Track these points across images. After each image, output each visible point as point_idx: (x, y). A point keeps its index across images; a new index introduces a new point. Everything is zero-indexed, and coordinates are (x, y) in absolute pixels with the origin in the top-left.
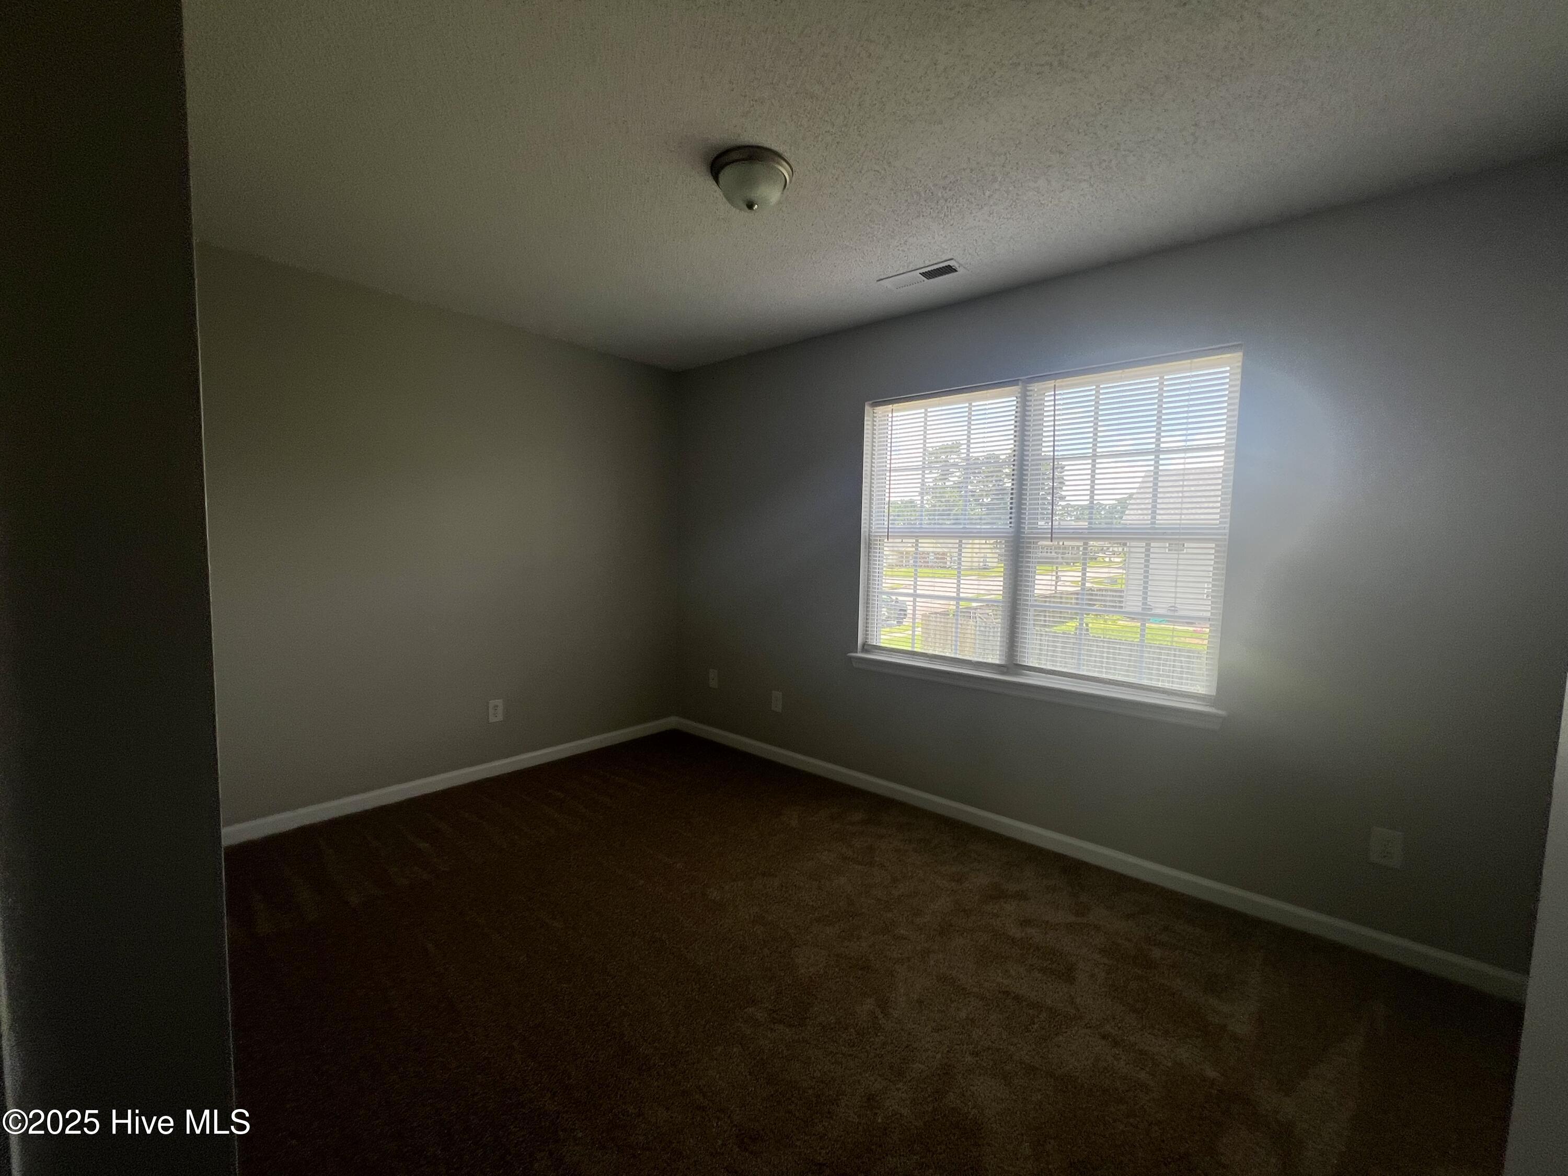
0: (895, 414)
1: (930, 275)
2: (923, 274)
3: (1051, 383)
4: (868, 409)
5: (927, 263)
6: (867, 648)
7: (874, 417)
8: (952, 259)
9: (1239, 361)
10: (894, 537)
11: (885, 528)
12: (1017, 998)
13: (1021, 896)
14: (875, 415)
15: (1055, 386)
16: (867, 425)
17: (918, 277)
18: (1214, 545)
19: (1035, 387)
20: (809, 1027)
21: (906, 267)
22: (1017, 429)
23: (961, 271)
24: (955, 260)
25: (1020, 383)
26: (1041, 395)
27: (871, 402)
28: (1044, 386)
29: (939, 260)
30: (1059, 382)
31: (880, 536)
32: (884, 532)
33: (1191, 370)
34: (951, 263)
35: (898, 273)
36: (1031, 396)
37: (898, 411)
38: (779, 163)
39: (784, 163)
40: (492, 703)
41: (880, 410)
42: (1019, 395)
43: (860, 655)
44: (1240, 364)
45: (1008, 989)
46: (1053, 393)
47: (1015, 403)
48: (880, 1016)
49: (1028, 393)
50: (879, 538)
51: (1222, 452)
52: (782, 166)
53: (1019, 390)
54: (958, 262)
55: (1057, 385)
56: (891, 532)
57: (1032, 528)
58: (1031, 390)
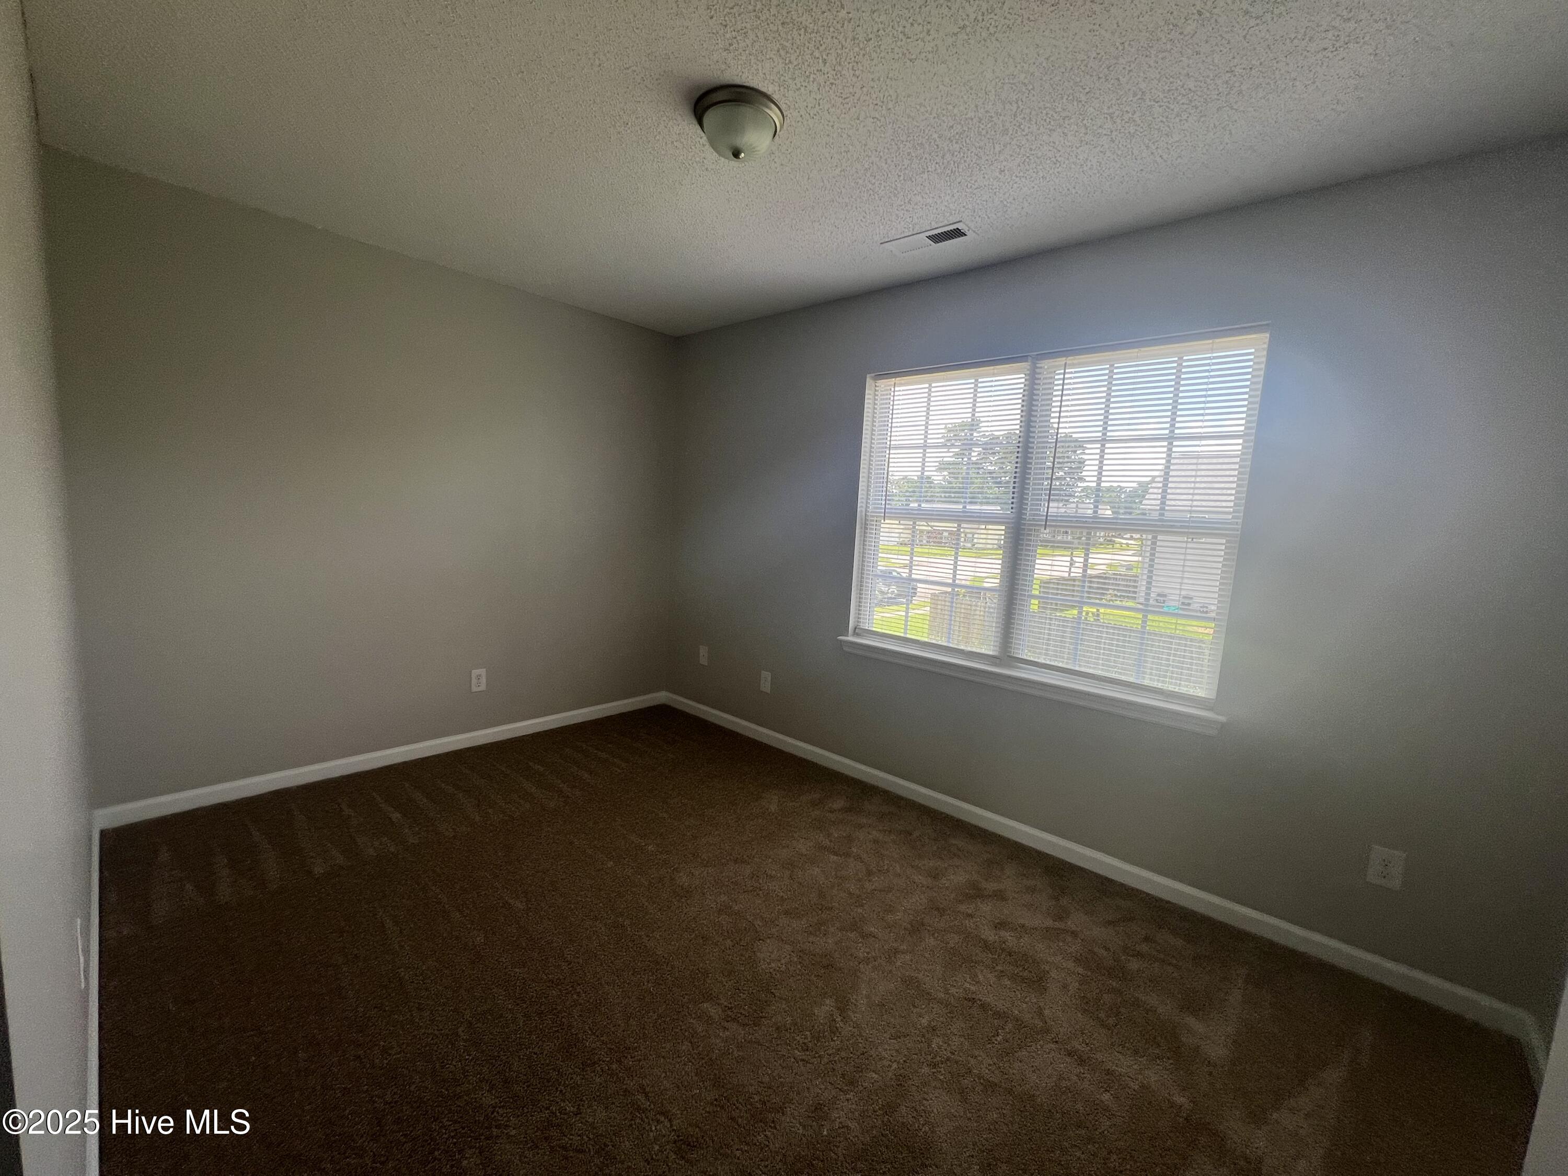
0: (897, 389)
1: (937, 238)
2: (929, 237)
3: (1061, 361)
4: (869, 382)
5: (934, 225)
6: (857, 632)
7: (876, 390)
8: (961, 221)
9: (1264, 343)
10: (890, 518)
11: (881, 508)
12: (984, 1007)
13: (999, 896)
14: (877, 388)
15: (1066, 363)
16: (868, 399)
17: (925, 240)
18: (1224, 541)
19: (1045, 364)
20: (763, 1027)
21: (911, 229)
22: (1024, 408)
23: (970, 235)
24: (964, 223)
25: (1029, 358)
26: (1051, 373)
27: (873, 375)
28: (1053, 364)
29: (946, 222)
30: (1070, 360)
31: (877, 517)
32: (881, 513)
33: (1212, 351)
34: (960, 226)
35: (903, 236)
36: (1040, 373)
37: (901, 385)
38: (768, 107)
39: (773, 106)
40: (475, 672)
41: (882, 383)
42: (1028, 372)
43: (850, 638)
44: (1266, 346)
45: (974, 996)
46: (1062, 371)
47: (1023, 380)
48: (839, 1019)
49: (1038, 370)
50: (875, 519)
51: (1240, 441)
52: (771, 109)
53: (1029, 367)
54: (967, 226)
55: (1068, 362)
56: (888, 513)
57: (1034, 515)
58: (1041, 368)
